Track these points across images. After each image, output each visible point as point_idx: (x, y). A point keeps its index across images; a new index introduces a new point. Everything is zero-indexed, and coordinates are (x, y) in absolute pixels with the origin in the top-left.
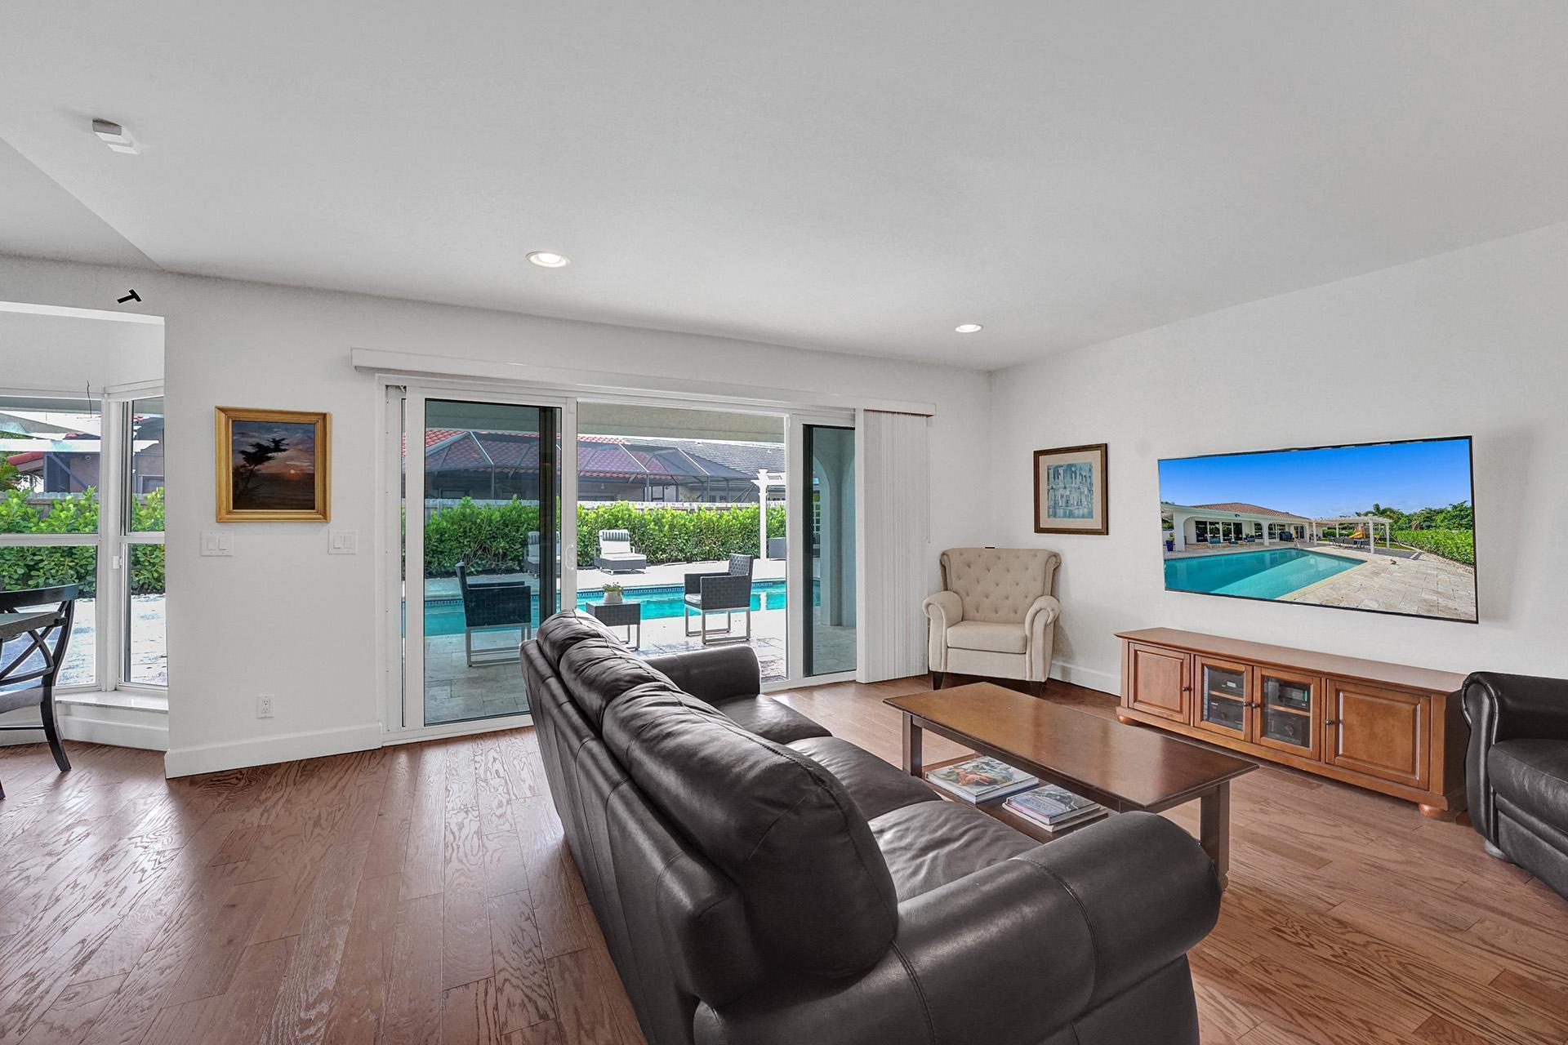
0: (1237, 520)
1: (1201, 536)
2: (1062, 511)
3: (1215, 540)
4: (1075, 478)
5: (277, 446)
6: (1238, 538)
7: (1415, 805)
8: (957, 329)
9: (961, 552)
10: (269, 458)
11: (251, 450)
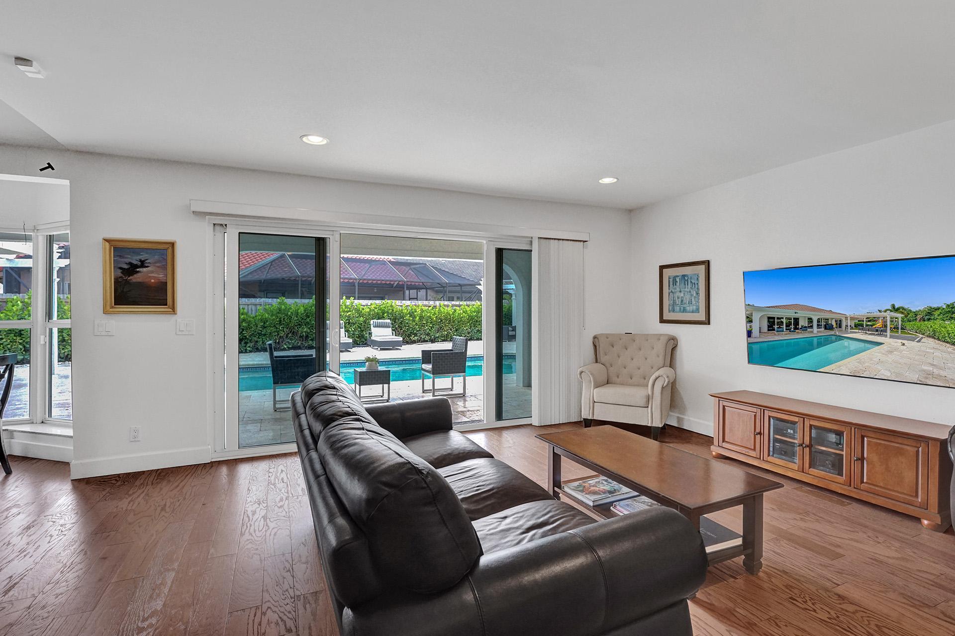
0: (796, 316)
1: (771, 327)
2: (678, 308)
3: (780, 329)
4: (688, 285)
5: (143, 264)
6: (796, 328)
7: (918, 520)
8: (600, 181)
9: (607, 336)
10: (138, 272)
11: (126, 267)
